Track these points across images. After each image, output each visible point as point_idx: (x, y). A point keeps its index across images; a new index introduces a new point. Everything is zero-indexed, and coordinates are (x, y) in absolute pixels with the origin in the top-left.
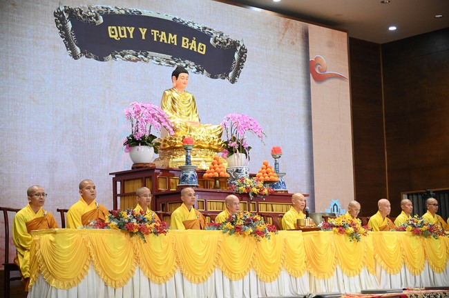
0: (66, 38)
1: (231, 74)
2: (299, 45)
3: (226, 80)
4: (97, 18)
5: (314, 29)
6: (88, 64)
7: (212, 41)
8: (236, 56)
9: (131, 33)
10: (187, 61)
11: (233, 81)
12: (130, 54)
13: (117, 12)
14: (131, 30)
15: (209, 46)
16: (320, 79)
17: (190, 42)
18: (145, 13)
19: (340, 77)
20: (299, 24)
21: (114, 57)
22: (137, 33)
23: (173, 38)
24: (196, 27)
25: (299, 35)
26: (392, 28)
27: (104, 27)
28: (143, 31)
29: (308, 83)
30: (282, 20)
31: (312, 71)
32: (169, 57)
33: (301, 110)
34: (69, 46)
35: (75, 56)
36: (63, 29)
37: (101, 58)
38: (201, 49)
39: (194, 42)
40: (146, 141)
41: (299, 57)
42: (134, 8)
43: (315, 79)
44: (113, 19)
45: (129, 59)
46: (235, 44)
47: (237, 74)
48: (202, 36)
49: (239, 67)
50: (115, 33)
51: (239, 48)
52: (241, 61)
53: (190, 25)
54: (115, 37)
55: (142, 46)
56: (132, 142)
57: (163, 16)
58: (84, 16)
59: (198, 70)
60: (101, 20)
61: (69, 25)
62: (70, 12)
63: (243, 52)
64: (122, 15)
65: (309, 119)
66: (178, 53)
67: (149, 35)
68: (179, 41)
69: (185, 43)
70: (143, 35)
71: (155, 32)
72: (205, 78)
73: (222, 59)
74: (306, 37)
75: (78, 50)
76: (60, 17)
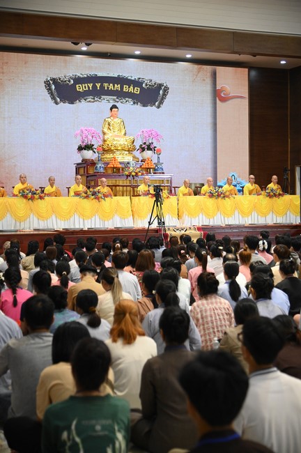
0: (51, 94)
1: (157, 104)
2: (209, 81)
3: (154, 107)
4: (69, 81)
5: (221, 70)
6: (65, 106)
7: (144, 85)
8: (161, 92)
9: (91, 87)
10: (127, 99)
11: (158, 107)
12: (90, 98)
13: (82, 76)
14: (91, 85)
15: (142, 88)
16: (223, 100)
17: (129, 87)
18: (100, 74)
19: (241, 97)
20: (209, 68)
21: (80, 101)
22: (94, 86)
23: (118, 87)
24: (133, 79)
25: (209, 74)
26: (283, 62)
27: (74, 85)
28: (98, 85)
29: (215, 104)
30: (196, 67)
31: (218, 95)
32: (115, 97)
33: (209, 120)
34: (53, 98)
35: (57, 103)
36: (49, 90)
37: (72, 103)
38: (137, 91)
39: (132, 87)
41: (208, 88)
42: (92, 73)
43: (220, 100)
44: (78, 80)
45: (90, 101)
46: (160, 85)
47: (161, 103)
48: (137, 83)
49: (163, 99)
50: (80, 88)
51: (163, 88)
52: (164, 95)
53: (129, 78)
54: (81, 90)
55: (97, 93)
56: (80, 149)
57: (111, 75)
58: (62, 81)
59: (134, 103)
60: (72, 82)
61: (53, 87)
62: (54, 80)
63: (166, 89)
64: (85, 78)
65: (215, 124)
66: (121, 95)
67: (102, 87)
68: (122, 88)
69: (126, 88)
70: (98, 87)
71: (106, 85)
72: (139, 107)
73: (151, 95)
74: (214, 75)
75: (58, 100)
76: (47, 84)
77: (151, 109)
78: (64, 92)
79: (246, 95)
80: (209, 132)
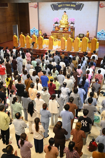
0: (52, 8)
1: (80, 9)
4: (56, 4)
6: (56, 11)
7: (77, 4)
8: (82, 6)
10: (72, 8)
11: (81, 10)
12: (62, 9)
13: (60, 3)
14: (62, 5)
15: (76, 5)
16: (101, 7)
21: (59, 10)
22: (63, 5)
23: (69, 5)
24: (74, 2)
27: (58, 5)
28: (64, 5)
29: (99, 8)
31: (99, 6)
32: (68, 8)
33: (96, 14)
34: (53, 9)
35: (53, 10)
36: (52, 7)
38: (75, 6)
39: (73, 5)
40: (57, 23)
41: (97, 3)
46: (82, 4)
47: (81, 9)
49: (82, 8)
50: (59, 6)
52: (83, 7)
53: (72, 2)
55: (63, 7)
61: (53, 6)
62: (53, 4)
63: (83, 5)
65: (98, 15)
66: (70, 7)
67: (65, 5)
68: (70, 5)
71: (66, 5)
72: (75, 10)
73: (79, 7)
75: (54, 9)
76: (51, 5)
77: (78, 11)
78: (55, 7)
80: (96, 17)
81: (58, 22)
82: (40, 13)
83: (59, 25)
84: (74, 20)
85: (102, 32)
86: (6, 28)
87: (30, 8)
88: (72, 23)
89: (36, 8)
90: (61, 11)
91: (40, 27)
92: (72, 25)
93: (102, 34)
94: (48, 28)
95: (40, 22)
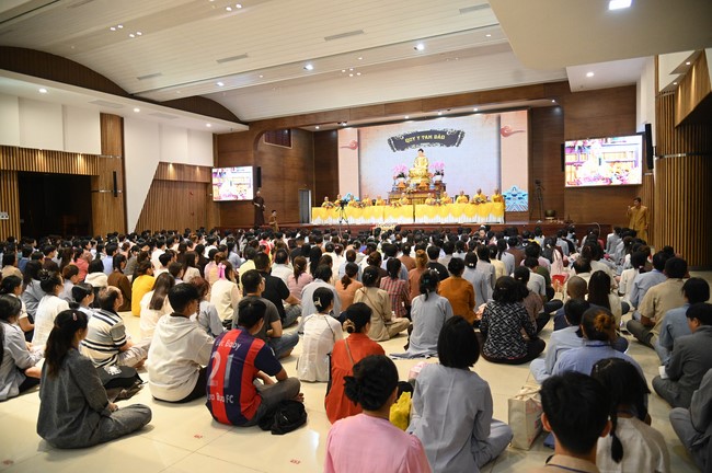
0: (392, 147)
1: (456, 144)
2: (495, 123)
3: (454, 146)
4: (401, 138)
5: (503, 114)
6: (399, 152)
7: (447, 133)
8: (459, 136)
10: (436, 144)
11: (457, 146)
12: (413, 146)
13: (408, 134)
14: (414, 138)
15: (446, 136)
16: (506, 135)
18: (419, 131)
19: (522, 131)
20: (495, 115)
21: (407, 148)
22: (416, 138)
23: (430, 137)
24: (440, 130)
25: (495, 119)
26: (553, 101)
28: (418, 137)
29: (499, 139)
30: (485, 115)
31: (501, 132)
32: (429, 143)
33: (495, 151)
34: (393, 149)
35: (394, 151)
36: (391, 144)
37: (403, 150)
38: (443, 137)
39: (439, 136)
40: (402, 176)
41: (494, 128)
42: (414, 131)
43: (504, 136)
44: (407, 136)
45: (413, 148)
46: (459, 132)
47: (459, 143)
48: (443, 133)
49: (460, 140)
50: (407, 141)
51: (461, 133)
52: (462, 138)
53: (438, 130)
55: (417, 142)
57: (426, 130)
58: (397, 138)
59: (441, 145)
60: (403, 138)
61: (393, 142)
62: (393, 138)
63: (463, 133)
64: (410, 134)
65: (500, 153)
66: (432, 141)
67: (421, 138)
68: (433, 137)
69: (435, 137)
70: (418, 139)
71: (423, 136)
72: (444, 148)
73: (453, 139)
74: (499, 119)
75: (395, 149)
76: (389, 141)
77: (453, 148)
78: (398, 144)
79: (526, 129)
80: (495, 159)
81: (406, 173)
82: (363, 159)
83: (408, 178)
84: (442, 165)
85: (514, 193)
86: (284, 191)
87: (340, 151)
88: (438, 174)
89: (354, 148)
90: (412, 152)
91: (363, 190)
92: (438, 178)
93: (515, 195)
94: (382, 184)
95: (363, 181)
